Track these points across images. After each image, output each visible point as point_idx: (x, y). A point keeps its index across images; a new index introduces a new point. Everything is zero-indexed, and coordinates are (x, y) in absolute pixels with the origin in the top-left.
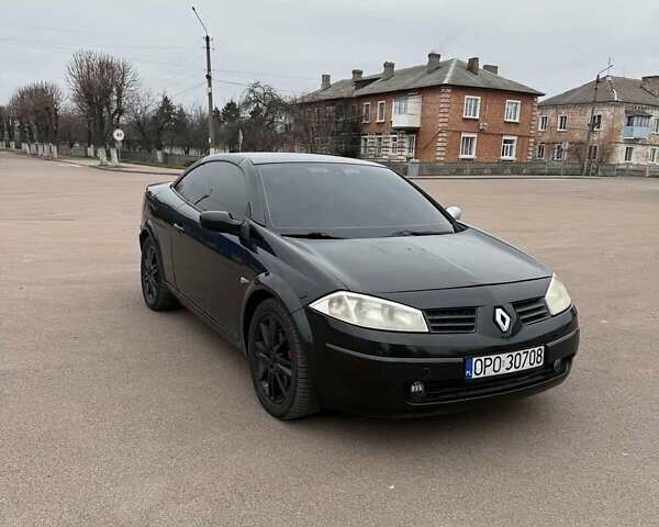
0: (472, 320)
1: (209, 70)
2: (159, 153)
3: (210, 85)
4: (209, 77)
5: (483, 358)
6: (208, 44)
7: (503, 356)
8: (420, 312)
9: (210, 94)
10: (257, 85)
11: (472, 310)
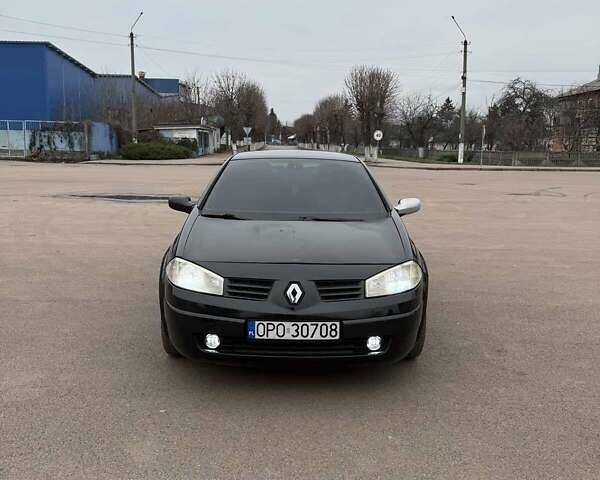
0: (267, 291)
1: (465, 71)
2: (421, 150)
3: (464, 86)
4: (464, 78)
5: (265, 323)
6: (465, 48)
7: (288, 325)
8: (222, 279)
9: (464, 94)
10: (518, 81)
11: (270, 282)
